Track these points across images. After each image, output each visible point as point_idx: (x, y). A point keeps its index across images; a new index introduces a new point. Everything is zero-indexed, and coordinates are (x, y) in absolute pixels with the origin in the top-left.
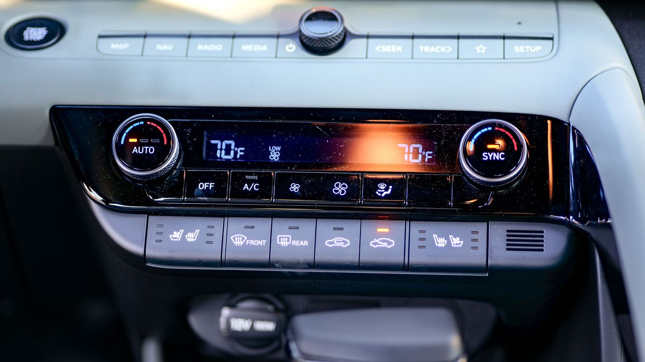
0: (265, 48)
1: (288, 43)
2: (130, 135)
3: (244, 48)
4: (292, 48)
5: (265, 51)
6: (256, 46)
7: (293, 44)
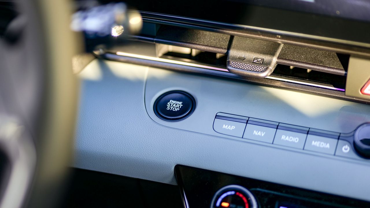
0: (328, 146)
1: (345, 145)
2: (224, 200)
3: (313, 143)
4: (347, 149)
5: (327, 148)
6: (322, 143)
7: (348, 146)
